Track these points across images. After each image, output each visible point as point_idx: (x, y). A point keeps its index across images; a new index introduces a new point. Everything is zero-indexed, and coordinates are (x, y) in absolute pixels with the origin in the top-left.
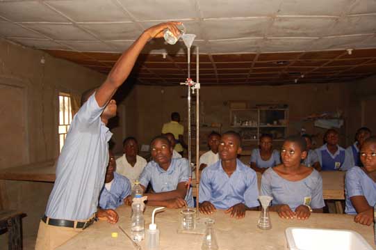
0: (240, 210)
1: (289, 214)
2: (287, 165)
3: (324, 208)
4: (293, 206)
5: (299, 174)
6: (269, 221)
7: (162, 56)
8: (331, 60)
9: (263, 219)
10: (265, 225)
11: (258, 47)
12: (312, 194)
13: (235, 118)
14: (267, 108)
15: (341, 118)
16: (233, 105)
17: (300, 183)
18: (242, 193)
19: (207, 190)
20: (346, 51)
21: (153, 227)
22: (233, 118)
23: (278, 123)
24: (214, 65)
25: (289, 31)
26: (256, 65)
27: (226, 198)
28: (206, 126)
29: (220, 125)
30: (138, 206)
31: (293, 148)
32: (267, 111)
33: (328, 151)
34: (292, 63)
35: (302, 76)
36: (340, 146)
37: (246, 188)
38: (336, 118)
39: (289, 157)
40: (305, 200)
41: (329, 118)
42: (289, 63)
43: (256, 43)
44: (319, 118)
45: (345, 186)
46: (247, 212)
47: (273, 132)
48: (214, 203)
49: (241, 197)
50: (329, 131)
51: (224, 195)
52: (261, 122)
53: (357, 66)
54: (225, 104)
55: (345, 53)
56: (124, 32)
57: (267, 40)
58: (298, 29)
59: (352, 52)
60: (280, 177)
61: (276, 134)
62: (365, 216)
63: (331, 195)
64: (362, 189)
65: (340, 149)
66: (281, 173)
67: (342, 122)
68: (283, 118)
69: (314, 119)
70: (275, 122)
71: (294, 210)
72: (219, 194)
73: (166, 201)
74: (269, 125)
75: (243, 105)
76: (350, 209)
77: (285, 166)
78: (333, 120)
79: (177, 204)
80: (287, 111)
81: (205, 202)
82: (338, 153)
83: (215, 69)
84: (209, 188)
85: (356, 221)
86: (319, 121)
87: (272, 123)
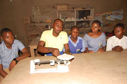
13: (60, 16)
22: (59, 16)
23: (87, 18)
29: (51, 21)
47: (83, 24)
54: (54, 7)
61: (85, 25)
68: (89, 15)
70: (85, 18)
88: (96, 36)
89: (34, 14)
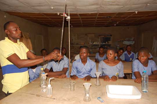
0: (88, 78)
1: (108, 79)
2: (109, 60)
3: (124, 77)
4: (110, 76)
5: (114, 63)
6: (100, 82)
7: (57, 14)
8: (129, 16)
9: (97, 82)
10: (98, 84)
11: (98, 10)
12: (119, 71)
13: (90, 41)
14: (103, 36)
15: (134, 40)
16: (89, 35)
17: (115, 67)
18: (90, 72)
19: (75, 71)
20: (135, 12)
21: (49, 86)
22: (89, 41)
23: (108, 43)
24: (80, 18)
25: (110, 3)
26: (98, 18)
27: (83, 74)
28: (78, 44)
29: (84, 44)
30: (44, 77)
31: (111, 53)
32: (103, 38)
33: (127, 54)
34: (113, 17)
35: (118, 23)
36: (132, 52)
37: (91, 69)
38: (131, 40)
39: (110, 57)
40: (116, 74)
41: (129, 40)
42: (112, 17)
43: (97, 8)
44: (125, 40)
45: (132, 68)
46: (91, 79)
47: (106, 46)
48: (78, 76)
49: (89, 73)
50: (128, 46)
51: (82, 73)
52: (101, 42)
53: (140, 19)
54: (86, 35)
55: (135, 13)
56: (39, 4)
57: (101, 7)
58: (114, 2)
59: (137, 12)
60: (106, 65)
61: (107, 47)
62: (139, 80)
63: (127, 71)
64: (139, 69)
65: (132, 53)
66: (107, 63)
67: (134, 42)
68: (110, 40)
69: (123, 41)
70: (107, 42)
71: (110, 78)
72: (80, 72)
73: (58, 75)
74: (104, 44)
75: (93, 35)
76: (134, 77)
77: (108, 60)
78: (130, 41)
79: (62, 76)
80: (112, 37)
81: (74, 75)
82: (131, 55)
83: (81, 20)
84: (76, 70)
85: (135, 82)
86: (125, 42)
87: (105, 43)
88: (113, 64)
89: (73, 39)
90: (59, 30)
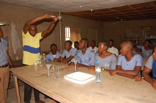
22: (145, 35)
37: (90, 59)
40: (105, 66)
90: (114, 24)
